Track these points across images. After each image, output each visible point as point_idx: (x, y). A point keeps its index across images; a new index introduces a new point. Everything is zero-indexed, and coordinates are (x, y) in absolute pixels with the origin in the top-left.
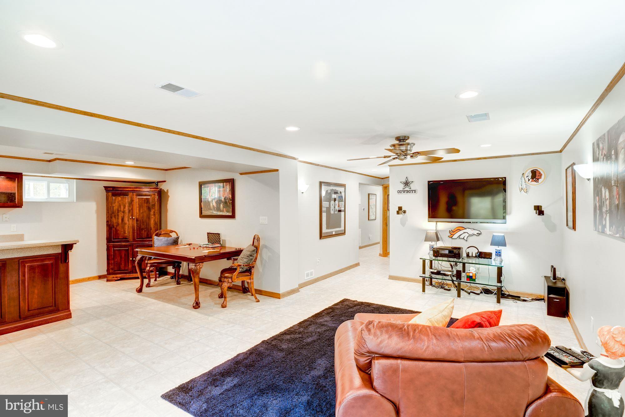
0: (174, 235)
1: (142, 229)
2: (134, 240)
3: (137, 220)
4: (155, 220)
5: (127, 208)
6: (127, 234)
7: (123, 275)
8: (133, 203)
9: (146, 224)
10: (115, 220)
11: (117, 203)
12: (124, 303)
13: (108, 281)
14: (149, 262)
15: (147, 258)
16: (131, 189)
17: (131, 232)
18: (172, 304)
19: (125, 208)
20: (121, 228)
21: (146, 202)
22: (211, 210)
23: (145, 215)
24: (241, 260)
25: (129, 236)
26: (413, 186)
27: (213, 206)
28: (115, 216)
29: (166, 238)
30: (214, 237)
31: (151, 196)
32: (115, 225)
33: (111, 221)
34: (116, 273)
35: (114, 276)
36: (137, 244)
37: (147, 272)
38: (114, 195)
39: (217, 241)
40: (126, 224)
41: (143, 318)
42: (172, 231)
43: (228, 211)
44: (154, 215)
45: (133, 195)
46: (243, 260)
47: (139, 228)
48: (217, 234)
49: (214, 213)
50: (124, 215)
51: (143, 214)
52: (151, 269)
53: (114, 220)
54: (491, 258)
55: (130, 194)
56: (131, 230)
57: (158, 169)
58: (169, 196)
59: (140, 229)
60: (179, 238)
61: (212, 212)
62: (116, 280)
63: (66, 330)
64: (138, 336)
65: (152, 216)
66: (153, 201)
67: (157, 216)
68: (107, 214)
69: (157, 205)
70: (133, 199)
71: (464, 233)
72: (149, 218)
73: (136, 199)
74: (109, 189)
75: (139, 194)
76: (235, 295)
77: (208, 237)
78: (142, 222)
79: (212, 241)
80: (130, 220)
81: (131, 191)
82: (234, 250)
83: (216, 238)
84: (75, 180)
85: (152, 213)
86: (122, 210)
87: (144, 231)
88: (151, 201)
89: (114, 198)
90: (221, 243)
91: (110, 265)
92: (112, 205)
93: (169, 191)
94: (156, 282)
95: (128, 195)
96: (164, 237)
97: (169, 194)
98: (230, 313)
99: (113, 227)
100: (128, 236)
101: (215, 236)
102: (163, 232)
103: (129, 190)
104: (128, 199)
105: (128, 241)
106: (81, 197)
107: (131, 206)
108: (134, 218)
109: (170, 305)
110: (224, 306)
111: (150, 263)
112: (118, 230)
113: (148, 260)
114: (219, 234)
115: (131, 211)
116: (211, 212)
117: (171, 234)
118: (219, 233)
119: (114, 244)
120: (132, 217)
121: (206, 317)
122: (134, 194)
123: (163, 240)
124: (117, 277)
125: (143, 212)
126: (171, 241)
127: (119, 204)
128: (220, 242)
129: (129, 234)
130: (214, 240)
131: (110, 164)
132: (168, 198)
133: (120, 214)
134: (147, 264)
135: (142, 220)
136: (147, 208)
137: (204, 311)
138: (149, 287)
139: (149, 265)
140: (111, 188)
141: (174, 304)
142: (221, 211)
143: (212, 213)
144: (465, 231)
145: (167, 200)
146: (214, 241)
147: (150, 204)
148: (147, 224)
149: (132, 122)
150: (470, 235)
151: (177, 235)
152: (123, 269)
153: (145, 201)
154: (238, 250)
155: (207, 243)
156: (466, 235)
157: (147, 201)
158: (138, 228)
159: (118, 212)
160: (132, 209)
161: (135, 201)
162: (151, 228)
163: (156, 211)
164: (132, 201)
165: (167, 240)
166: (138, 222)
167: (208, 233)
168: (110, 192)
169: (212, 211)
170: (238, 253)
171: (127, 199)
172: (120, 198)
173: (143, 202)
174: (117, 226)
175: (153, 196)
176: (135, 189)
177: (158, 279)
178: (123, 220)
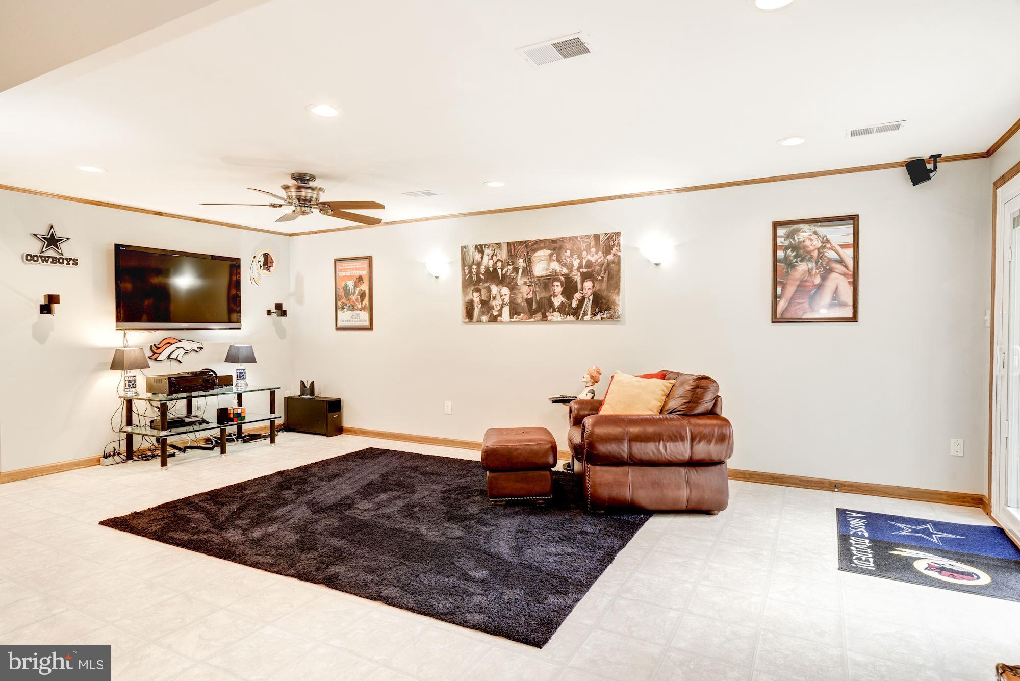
26: (66, 250)
54: (232, 385)
71: (178, 348)
144: (178, 345)
150: (187, 352)
156: (181, 351)
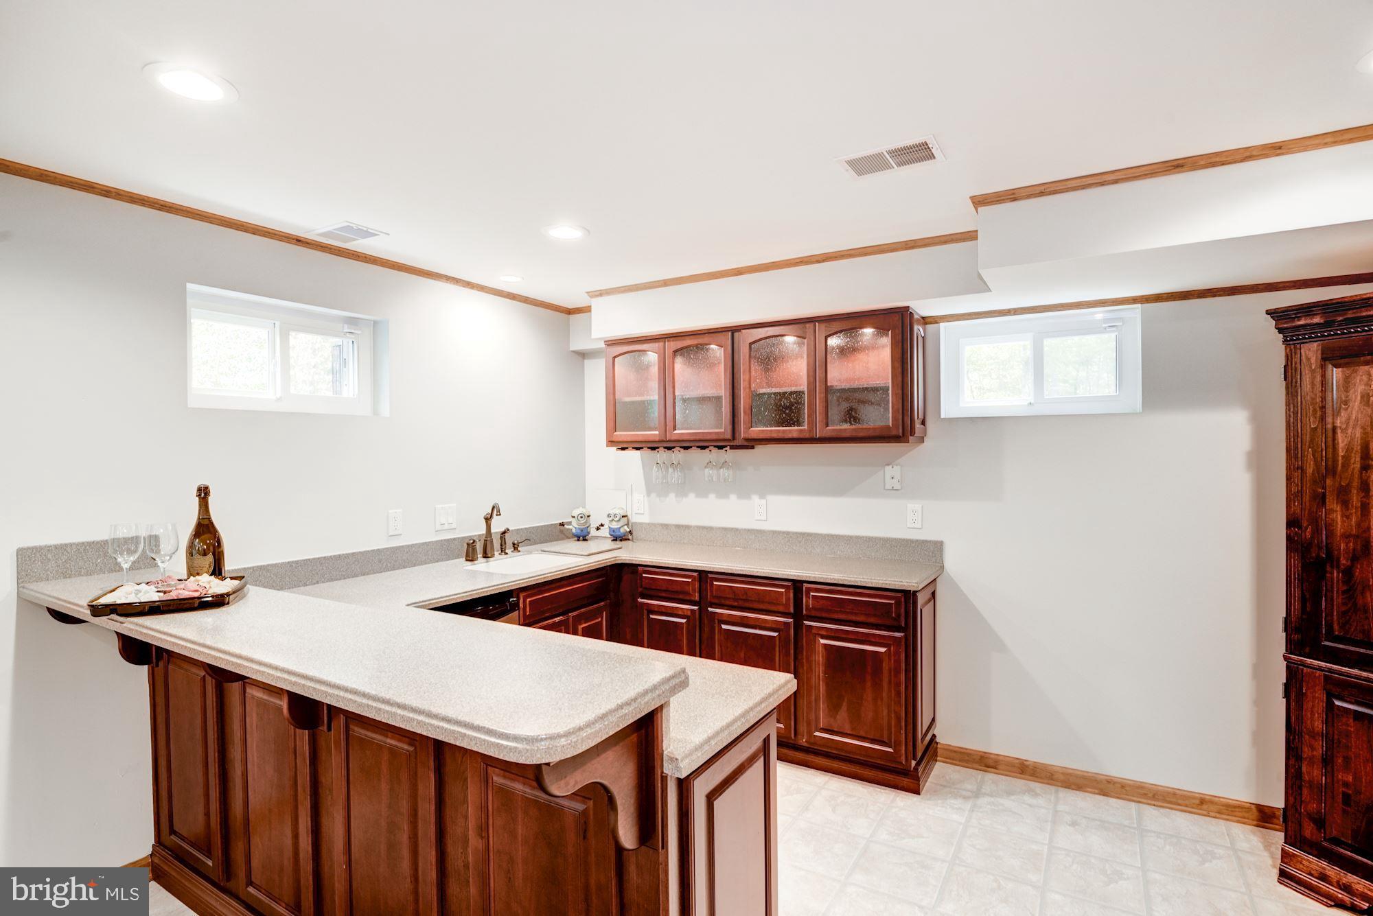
74: (1301, 322)
84: (1138, 306)
92: (1323, 419)
106: (1169, 381)
140: (1309, 317)
168: (1309, 340)
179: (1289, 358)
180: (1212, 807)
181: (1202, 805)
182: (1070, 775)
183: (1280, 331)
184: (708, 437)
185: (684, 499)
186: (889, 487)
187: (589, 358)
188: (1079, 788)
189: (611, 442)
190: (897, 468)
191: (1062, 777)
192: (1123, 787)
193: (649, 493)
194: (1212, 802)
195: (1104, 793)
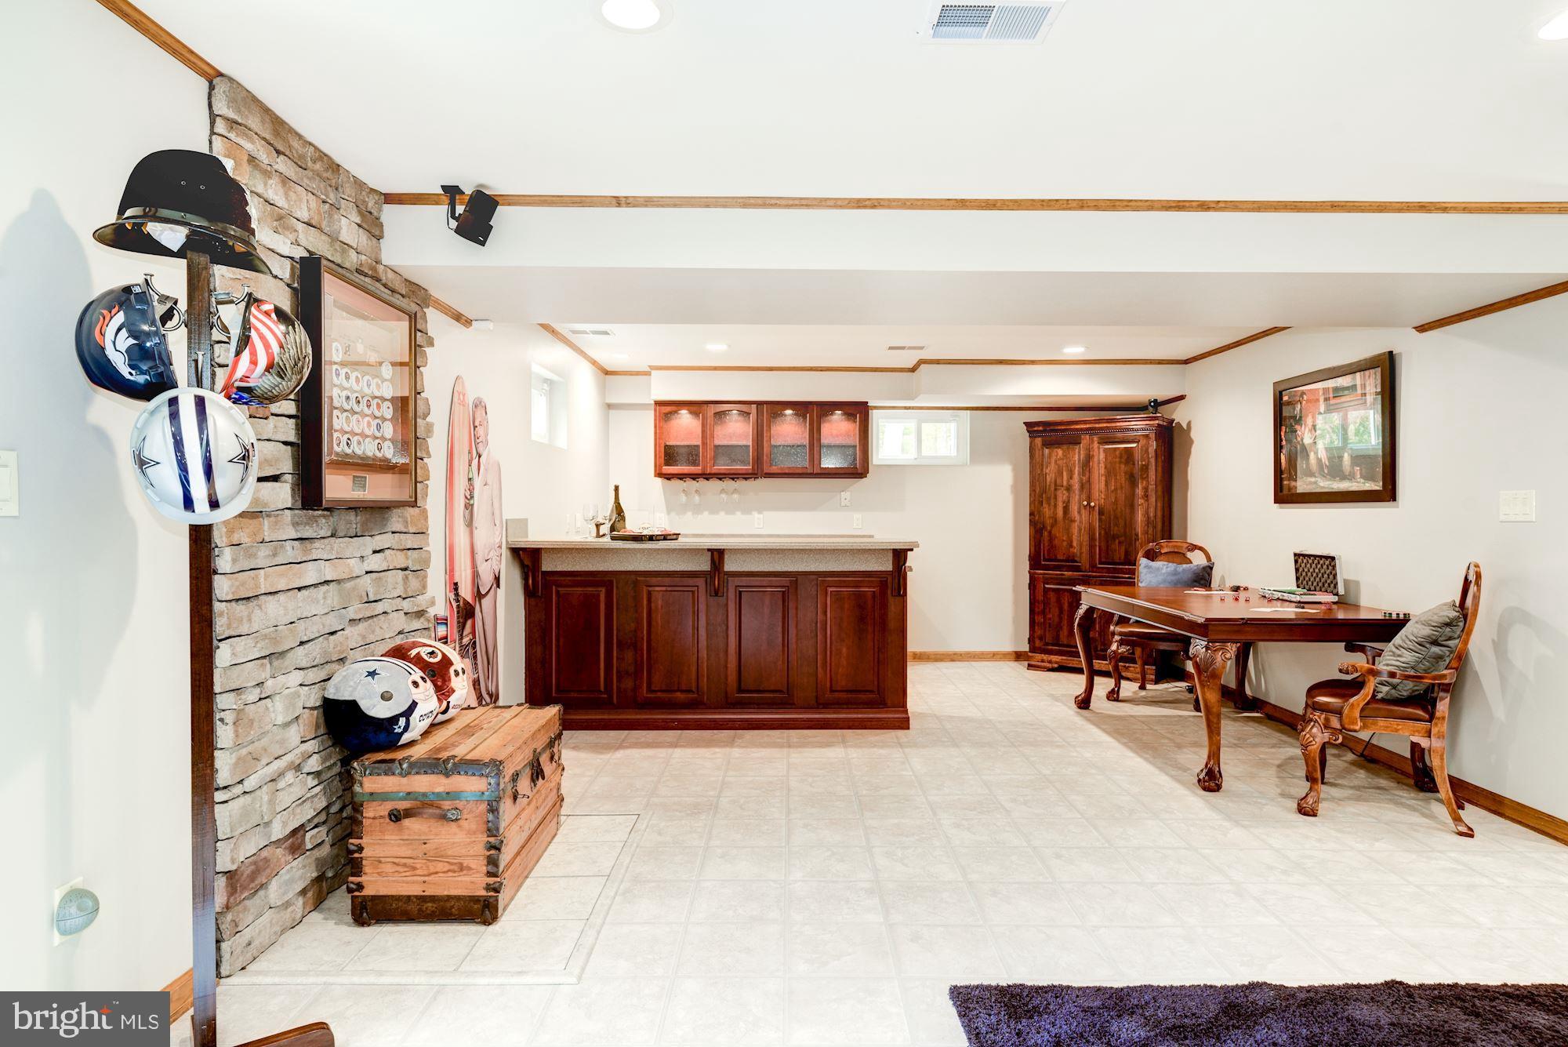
0: (1198, 559)
1: (1114, 537)
2: (1093, 567)
3: (1101, 513)
4: (1147, 513)
5: (1076, 476)
6: (1076, 550)
7: (1064, 658)
8: (1091, 464)
9: (1123, 523)
10: (1050, 509)
11: (1053, 464)
12: (1031, 725)
13: (1030, 667)
14: (1118, 629)
15: (1116, 618)
16: (1088, 426)
17: (1085, 544)
18: (1146, 759)
19: (1071, 478)
20: (1061, 530)
21: (1123, 460)
22: (1312, 475)
23: (1122, 496)
24: (1395, 656)
25: (1081, 553)
27: (1319, 460)
28: (1048, 499)
29: (1172, 566)
30: (1317, 570)
31: (1138, 442)
32: (1048, 522)
33: (1039, 512)
34: (1048, 649)
35: (1045, 657)
36: (1099, 577)
37: (1110, 656)
38: (1047, 444)
39: (1326, 585)
40: (1074, 521)
41: (1047, 772)
42: (1194, 547)
43: (1368, 477)
44: (1146, 496)
45: (1093, 442)
46: (1399, 656)
47: (1106, 533)
48: (1327, 558)
49: (1322, 484)
50: (1069, 497)
51: (1116, 494)
52: (1122, 649)
53: (1047, 511)
55: (1085, 439)
56: (1086, 538)
57: (1160, 362)
58: (1191, 442)
59: (1108, 537)
60: (1211, 568)
61: (1315, 483)
62: (1050, 670)
63: (882, 752)
64: (1007, 810)
65: (1141, 501)
66: (1142, 457)
67: (1154, 499)
68: (1030, 495)
69: (1154, 467)
70: (1091, 453)
72: (1132, 506)
73: (1100, 454)
74: (1036, 429)
75: (1108, 438)
76: (1378, 788)
77: (1297, 570)
78: (1112, 517)
79: (1310, 583)
80: (1083, 511)
81: (1087, 429)
82: (1380, 616)
83: (1322, 571)
84: (968, 411)
85: (1139, 491)
86: (1065, 483)
87: (1117, 541)
88: (1137, 456)
89: (1047, 451)
90: (1341, 590)
91: (1036, 627)
92: (1042, 470)
93: (1193, 425)
94: (1143, 693)
95: (1080, 443)
96: (1166, 563)
97: (1193, 435)
98: (1319, 840)
99: (1044, 527)
100: (1078, 553)
101: (1319, 566)
102: (1167, 546)
103: (1081, 429)
104: (1079, 452)
105: (1077, 569)
106: (981, 450)
107: (1087, 473)
108: (1092, 504)
109: (1139, 760)
110: (1306, 810)
111: (1121, 634)
112: (1056, 537)
113: (1117, 624)
114: (1333, 558)
115: (1086, 486)
116: (1311, 483)
117: (1189, 555)
118: (1332, 554)
119: (1045, 574)
120: (1089, 504)
121: (1226, 824)
122: (1095, 439)
123: (1164, 571)
124: (1050, 662)
125: (1116, 489)
126: (1188, 576)
127: (1059, 467)
128: (1335, 587)
129: (1081, 549)
130: (1318, 579)
131: (1033, 362)
132: (1191, 448)
133: (1059, 493)
134: (1113, 634)
135: (1114, 511)
136: (1127, 477)
137: (1230, 804)
138: (1117, 700)
139: (1117, 638)
140: (1039, 426)
141: (1151, 759)
142: (1344, 478)
143: (1314, 486)
145: (1187, 454)
146: (1315, 584)
147: (1134, 464)
148: (1125, 523)
149: (970, 201)
151: (1209, 558)
152: (1065, 643)
153: (1121, 457)
154: (1394, 616)
155: (1294, 588)
157: (1128, 458)
158: (1103, 532)
159: (1056, 489)
160: (1089, 481)
161: (1096, 459)
162: (1137, 535)
163: (1150, 487)
164: (1089, 457)
165: (1175, 573)
166: (1103, 517)
167: (1295, 555)
168: (1039, 436)
169: (1313, 479)
170: (1388, 628)
171: (1077, 455)
172: (1060, 452)
173: (1117, 460)
174: (1052, 526)
175: (1143, 442)
176: (1097, 426)
177: (1148, 686)
178: (1066, 509)
179: (1031, 443)
180: (999, 657)
181: (994, 656)
182: (936, 654)
183: (1028, 431)
184: (740, 472)
185: (700, 516)
186: (843, 504)
187: (613, 409)
188: (941, 660)
189: (659, 474)
190: (848, 493)
191: (933, 657)
192: (961, 655)
193: (669, 513)
194: (998, 654)
195: (953, 660)
